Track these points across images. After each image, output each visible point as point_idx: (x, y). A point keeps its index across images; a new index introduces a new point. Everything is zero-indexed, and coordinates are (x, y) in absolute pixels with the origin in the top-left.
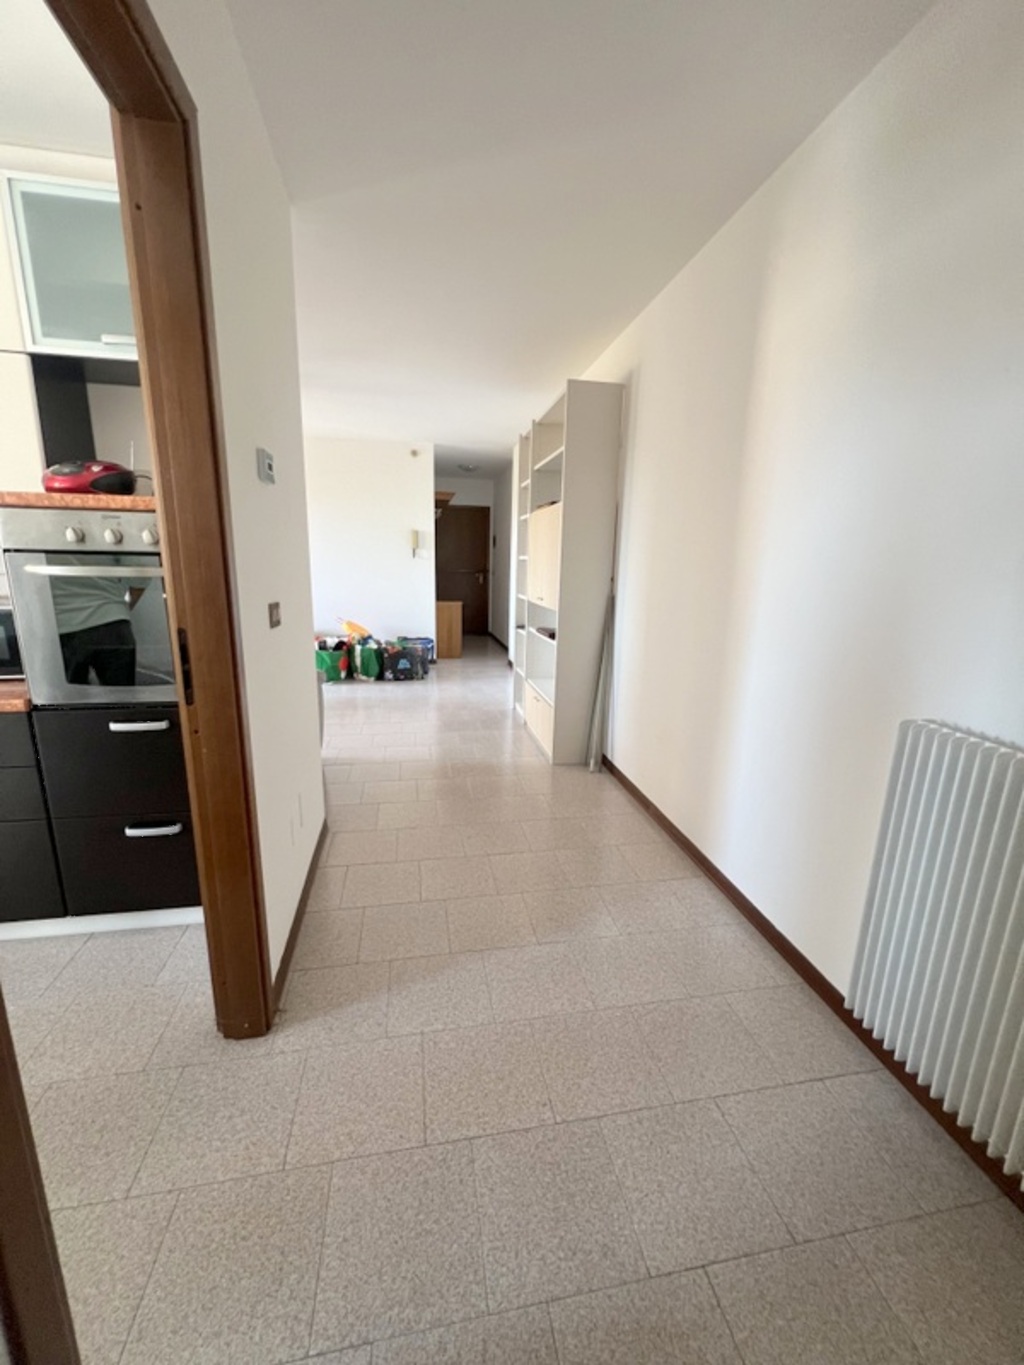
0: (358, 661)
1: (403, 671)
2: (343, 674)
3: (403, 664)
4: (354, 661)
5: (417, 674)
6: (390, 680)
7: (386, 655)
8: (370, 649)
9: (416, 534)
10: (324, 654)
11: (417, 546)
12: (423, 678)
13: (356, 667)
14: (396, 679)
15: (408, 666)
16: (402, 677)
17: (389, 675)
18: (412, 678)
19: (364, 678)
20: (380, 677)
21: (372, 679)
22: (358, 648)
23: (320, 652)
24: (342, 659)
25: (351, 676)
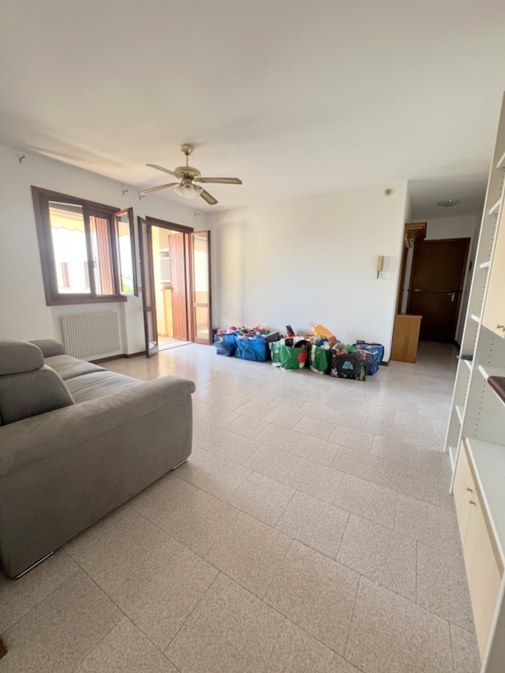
0: (313, 357)
1: (346, 371)
2: (301, 365)
3: (347, 365)
4: (311, 358)
5: (359, 375)
6: (334, 376)
7: (334, 356)
8: (322, 350)
9: (382, 260)
10: (287, 348)
11: (382, 270)
12: (364, 379)
13: (312, 361)
14: (340, 376)
15: (351, 367)
16: (345, 376)
17: (334, 372)
18: (354, 378)
19: (316, 371)
20: (328, 372)
21: (322, 373)
22: (314, 347)
23: (285, 346)
24: (301, 354)
25: (307, 366)
